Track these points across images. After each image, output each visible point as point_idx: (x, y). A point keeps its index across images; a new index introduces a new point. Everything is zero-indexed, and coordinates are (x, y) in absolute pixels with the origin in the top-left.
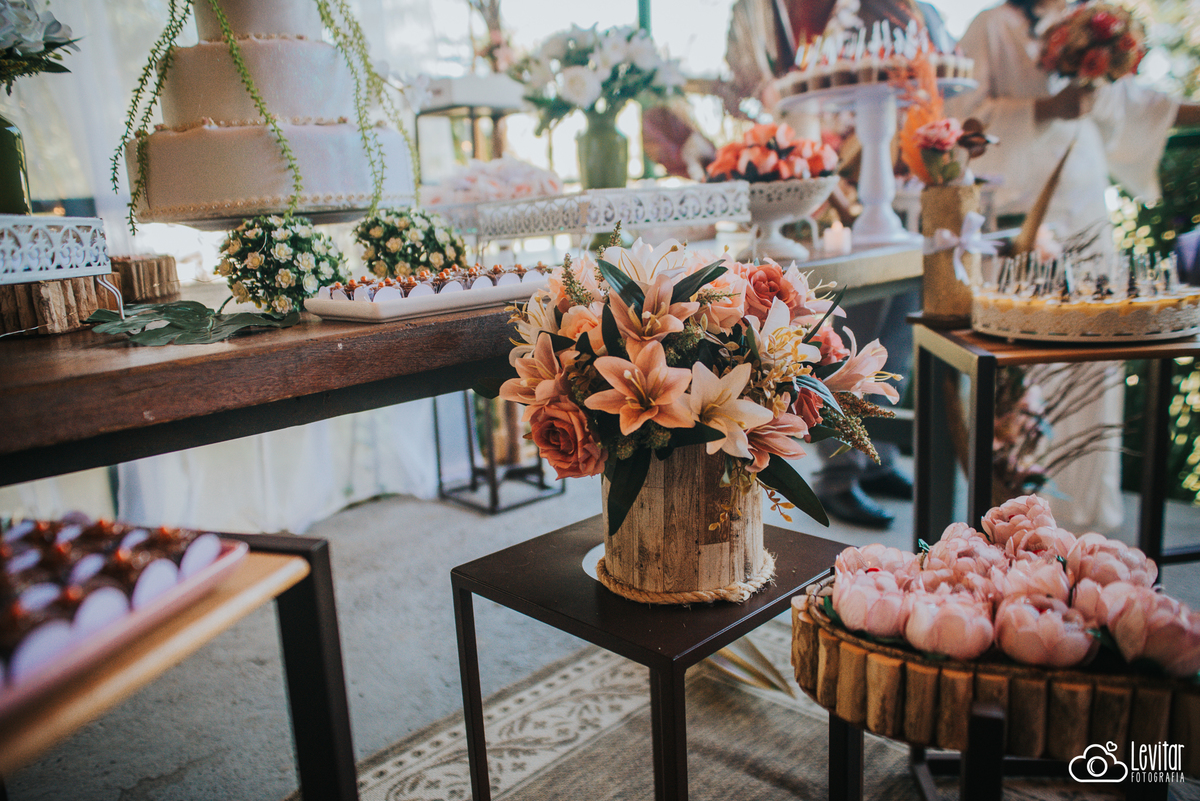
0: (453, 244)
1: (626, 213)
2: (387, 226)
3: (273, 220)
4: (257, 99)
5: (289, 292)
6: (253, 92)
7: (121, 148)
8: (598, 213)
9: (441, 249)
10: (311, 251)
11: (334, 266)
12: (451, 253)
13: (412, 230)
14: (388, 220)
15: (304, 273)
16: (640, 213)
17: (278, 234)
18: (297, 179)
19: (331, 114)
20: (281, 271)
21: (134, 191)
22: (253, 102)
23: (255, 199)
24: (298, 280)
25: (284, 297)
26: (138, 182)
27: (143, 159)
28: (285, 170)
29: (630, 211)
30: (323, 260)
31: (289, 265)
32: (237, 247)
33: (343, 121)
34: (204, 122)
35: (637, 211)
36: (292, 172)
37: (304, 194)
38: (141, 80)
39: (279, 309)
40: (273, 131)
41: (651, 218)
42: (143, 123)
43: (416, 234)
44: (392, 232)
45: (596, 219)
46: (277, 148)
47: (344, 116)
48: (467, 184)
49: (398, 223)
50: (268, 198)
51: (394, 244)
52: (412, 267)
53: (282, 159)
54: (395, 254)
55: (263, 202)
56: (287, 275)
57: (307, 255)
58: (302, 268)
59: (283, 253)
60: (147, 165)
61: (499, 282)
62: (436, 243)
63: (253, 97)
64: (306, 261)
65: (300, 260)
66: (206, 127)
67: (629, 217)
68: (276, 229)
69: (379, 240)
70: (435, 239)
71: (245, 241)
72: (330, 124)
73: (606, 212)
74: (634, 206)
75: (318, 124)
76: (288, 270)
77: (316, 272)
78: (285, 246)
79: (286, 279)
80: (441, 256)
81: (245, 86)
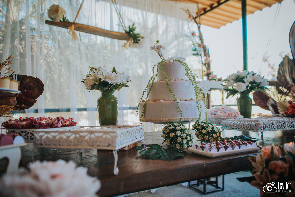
0: (218, 131)
1: (269, 126)
2: (202, 126)
3: (176, 124)
4: (173, 95)
5: (180, 143)
6: (172, 93)
7: (139, 105)
8: (261, 126)
9: (215, 133)
10: (185, 133)
11: (190, 136)
12: (218, 134)
13: (209, 128)
14: (202, 124)
15: (184, 139)
16: (273, 126)
17: (178, 128)
18: (181, 114)
19: (189, 98)
20: (178, 138)
21: (142, 115)
22: (172, 95)
23: (171, 118)
24: (182, 140)
25: (179, 144)
26: (143, 113)
27: (145, 107)
28: (178, 112)
29: (270, 126)
30: (188, 135)
31: (180, 136)
32: (167, 131)
33: (192, 99)
34: (160, 100)
35: (272, 126)
36: (180, 112)
37: (183, 118)
38: (145, 89)
39: (177, 147)
40: (177, 102)
41: (276, 128)
42: (146, 99)
43: (209, 129)
44: (203, 128)
45: (261, 128)
46: (177, 107)
47: (192, 98)
48: (215, 113)
49: (205, 125)
50: (174, 118)
51: (204, 131)
52: (209, 137)
53: (178, 109)
54: (204, 134)
55: (173, 119)
56: (180, 139)
57: (185, 134)
58: (183, 137)
59: (179, 133)
60: (145, 109)
61: (241, 147)
62: (215, 131)
63: (172, 94)
64: (184, 136)
65: (183, 135)
66: (160, 101)
67: (270, 127)
68: (177, 127)
69: (200, 130)
70: (214, 130)
71: (170, 130)
72: (188, 100)
73: (263, 126)
74: (271, 125)
75: (185, 100)
76: (180, 138)
77: (186, 138)
78: (179, 131)
79: (179, 140)
80: (216, 135)
81: (170, 91)
